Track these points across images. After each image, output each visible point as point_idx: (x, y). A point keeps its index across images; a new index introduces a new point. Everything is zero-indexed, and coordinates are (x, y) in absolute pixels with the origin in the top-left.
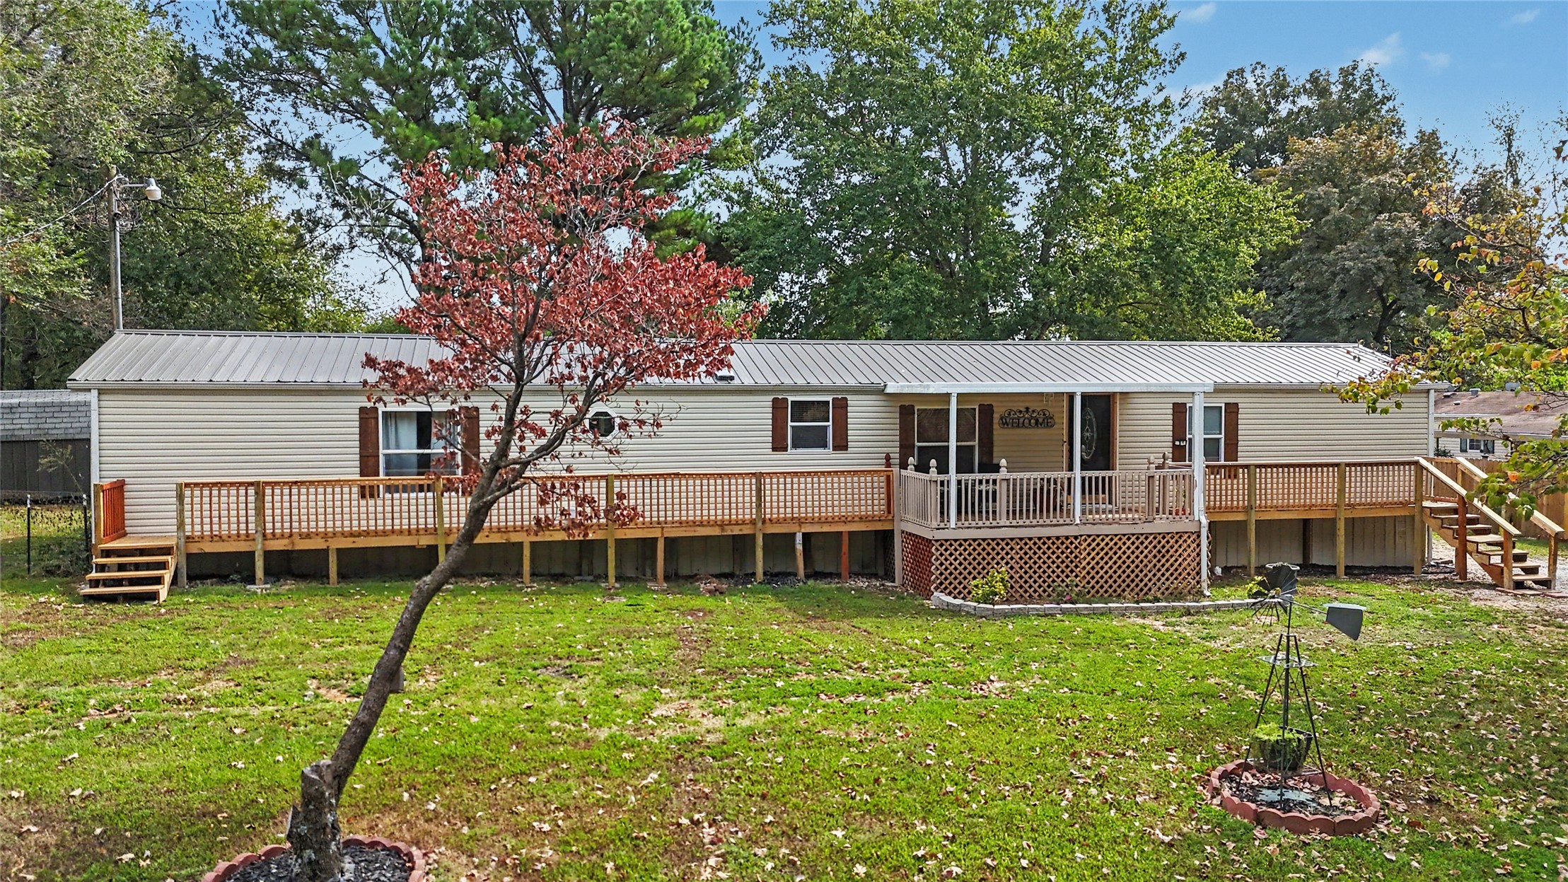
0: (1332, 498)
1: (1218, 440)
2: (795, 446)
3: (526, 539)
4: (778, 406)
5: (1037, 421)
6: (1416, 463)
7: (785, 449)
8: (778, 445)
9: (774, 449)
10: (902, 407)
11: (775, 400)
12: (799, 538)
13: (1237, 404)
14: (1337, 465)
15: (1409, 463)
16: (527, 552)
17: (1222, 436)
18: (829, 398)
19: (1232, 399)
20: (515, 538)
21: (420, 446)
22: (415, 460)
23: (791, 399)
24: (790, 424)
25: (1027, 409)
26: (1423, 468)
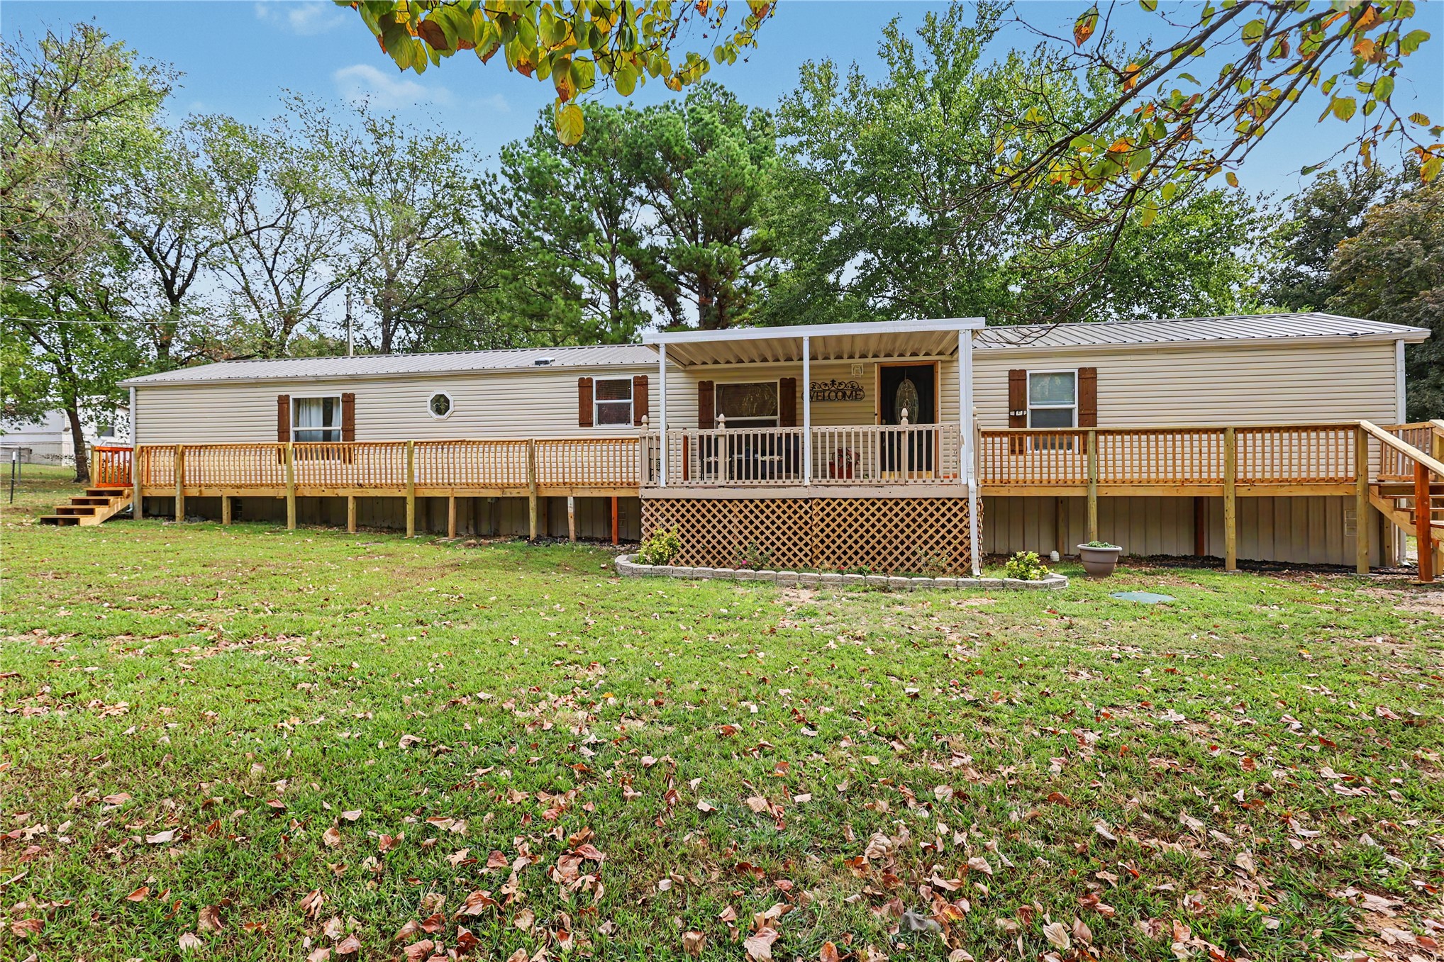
0: (1217, 472)
1: (1071, 410)
2: (600, 422)
3: (350, 493)
4: (584, 385)
5: (844, 395)
6: (1356, 427)
7: (590, 424)
8: (585, 421)
9: (581, 425)
10: (701, 383)
11: (581, 380)
12: (571, 502)
13: (1094, 370)
14: (1223, 430)
15: (1345, 428)
16: (351, 505)
17: (1076, 405)
18: (631, 377)
19: (1087, 363)
20: (341, 493)
21: (324, 425)
22: (321, 435)
23: (595, 379)
24: (595, 401)
25: (833, 382)
26: (1366, 433)
